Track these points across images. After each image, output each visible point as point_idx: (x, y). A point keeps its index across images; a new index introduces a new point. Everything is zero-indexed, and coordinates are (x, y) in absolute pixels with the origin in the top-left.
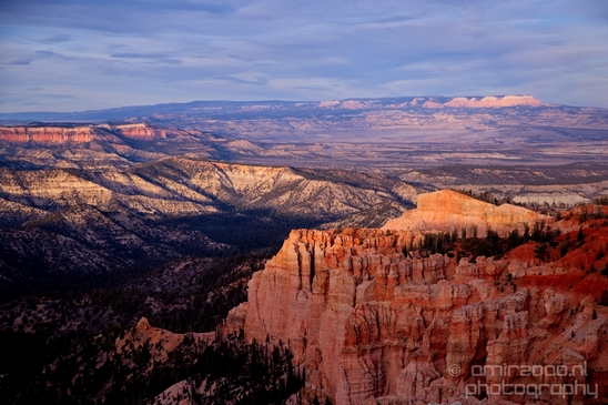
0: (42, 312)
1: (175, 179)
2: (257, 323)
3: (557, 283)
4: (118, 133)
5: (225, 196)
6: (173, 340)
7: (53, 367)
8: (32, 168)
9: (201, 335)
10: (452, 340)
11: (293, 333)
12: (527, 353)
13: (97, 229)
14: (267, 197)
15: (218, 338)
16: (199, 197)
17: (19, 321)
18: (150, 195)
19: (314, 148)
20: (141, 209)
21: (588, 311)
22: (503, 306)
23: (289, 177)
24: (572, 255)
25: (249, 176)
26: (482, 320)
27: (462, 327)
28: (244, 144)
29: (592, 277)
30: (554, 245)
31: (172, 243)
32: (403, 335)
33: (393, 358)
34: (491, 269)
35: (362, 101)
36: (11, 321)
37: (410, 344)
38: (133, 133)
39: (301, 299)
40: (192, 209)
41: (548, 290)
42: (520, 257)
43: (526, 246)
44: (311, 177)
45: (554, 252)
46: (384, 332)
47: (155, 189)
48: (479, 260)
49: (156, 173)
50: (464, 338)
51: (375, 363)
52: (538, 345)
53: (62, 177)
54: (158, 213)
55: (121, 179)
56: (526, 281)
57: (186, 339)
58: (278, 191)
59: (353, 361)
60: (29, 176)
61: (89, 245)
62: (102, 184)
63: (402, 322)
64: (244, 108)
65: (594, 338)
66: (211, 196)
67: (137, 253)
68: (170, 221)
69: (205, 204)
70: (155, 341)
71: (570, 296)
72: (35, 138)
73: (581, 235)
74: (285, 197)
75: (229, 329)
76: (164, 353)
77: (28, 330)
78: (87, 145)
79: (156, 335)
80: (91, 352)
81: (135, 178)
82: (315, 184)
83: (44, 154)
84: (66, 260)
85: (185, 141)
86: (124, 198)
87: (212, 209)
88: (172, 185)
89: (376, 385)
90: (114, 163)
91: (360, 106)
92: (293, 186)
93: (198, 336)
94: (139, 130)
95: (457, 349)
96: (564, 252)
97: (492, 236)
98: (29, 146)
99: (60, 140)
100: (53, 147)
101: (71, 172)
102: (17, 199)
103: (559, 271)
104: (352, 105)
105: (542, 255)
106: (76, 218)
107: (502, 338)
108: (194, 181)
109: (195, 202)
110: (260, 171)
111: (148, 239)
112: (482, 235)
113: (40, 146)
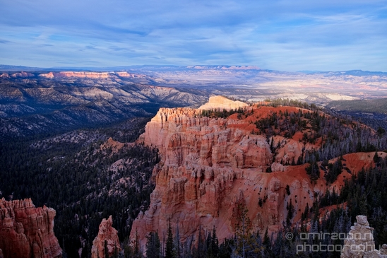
0: (82, 135)
1: (135, 91)
2: (148, 140)
3: (241, 127)
4: (117, 75)
5: (152, 97)
6: (120, 145)
7: (78, 154)
8: (86, 86)
9: (130, 144)
10: (202, 145)
11: (159, 143)
12: (226, 150)
13: (106, 108)
14: (167, 97)
15: (136, 144)
16: (143, 97)
17: (73, 138)
18: (126, 96)
19: (184, 82)
20: (123, 101)
21: (247, 136)
22: (221, 134)
23: (174, 91)
24: (249, 118)
25: (161, 91)
26: (213, 138)
27: (205, 141)
28: (160, 80)
29: (252, 125)
30: (244, 114)
31: (133, 113)
32: (189, 144)
33: (185, 151)
34: (222, 122)
35: (201, 66)
36: (70, 139)
37: (191, 147)
38: (122, 76)
39: (162, 131)
40: (141, 101)
41: (237, 129)
42: (232, 118)
43: (234, 114)
44: (181, 91)
45: (243, 116)
46: (182, 143)
47: (128, 94)
48: (219, 119)
49: (129, 89)
50: (206, 145)
51: (179, 153)
52: (230, 147)
53: (96, 89)
54: (129, 102)
55: (117, 91)
56: (230, 126)
57: (125, 145)
58: (170, 96)
59: (171, 153)
60: (84, 89)
61: (103, 113)
62: (110, 92)
63: (189, 139)
64: (162, 68)
65: (247, 145)
66: (148, 97)
67: (120, 116)
68: (133, 105)
69: (145, 100)
70: (114, 145)
71: (244, 131)
72: (88, 76)
73: (253, 111)
74: (172, 98)
75: (140, 141)
76: (117, 150)
77: (76, 142)
78: (106, 79)
79: (115, 143)
80: (92, 149)
81: (122, 90)
82: (183, 94)
83: (91, 82)
84: (94, 118)
85: (140, 78)
86: (117, 97)
87: (148, 101)
88: (134, 93)
89: (179, 160)
90: (115, 85)
91: (200, 68)
92: (176, 94)
93: (129, 144)
94: (124, 74)
95: (204, 148)
96: (246, 117)
97: (225, 111)
98: (85, 79)
99: (97, 77)
100: (94, 79)
101: (99, 88)
102: (79, 97)
103: (243, 123)
104: (198, 67)
105: (239, 117)
106: (99, 104)
107: (218, 145)
108: (142, 92)
109: (142, 99)
110: (165, 89)
111: (124, 111)
112: (221, 110)
113: (89, 79)
